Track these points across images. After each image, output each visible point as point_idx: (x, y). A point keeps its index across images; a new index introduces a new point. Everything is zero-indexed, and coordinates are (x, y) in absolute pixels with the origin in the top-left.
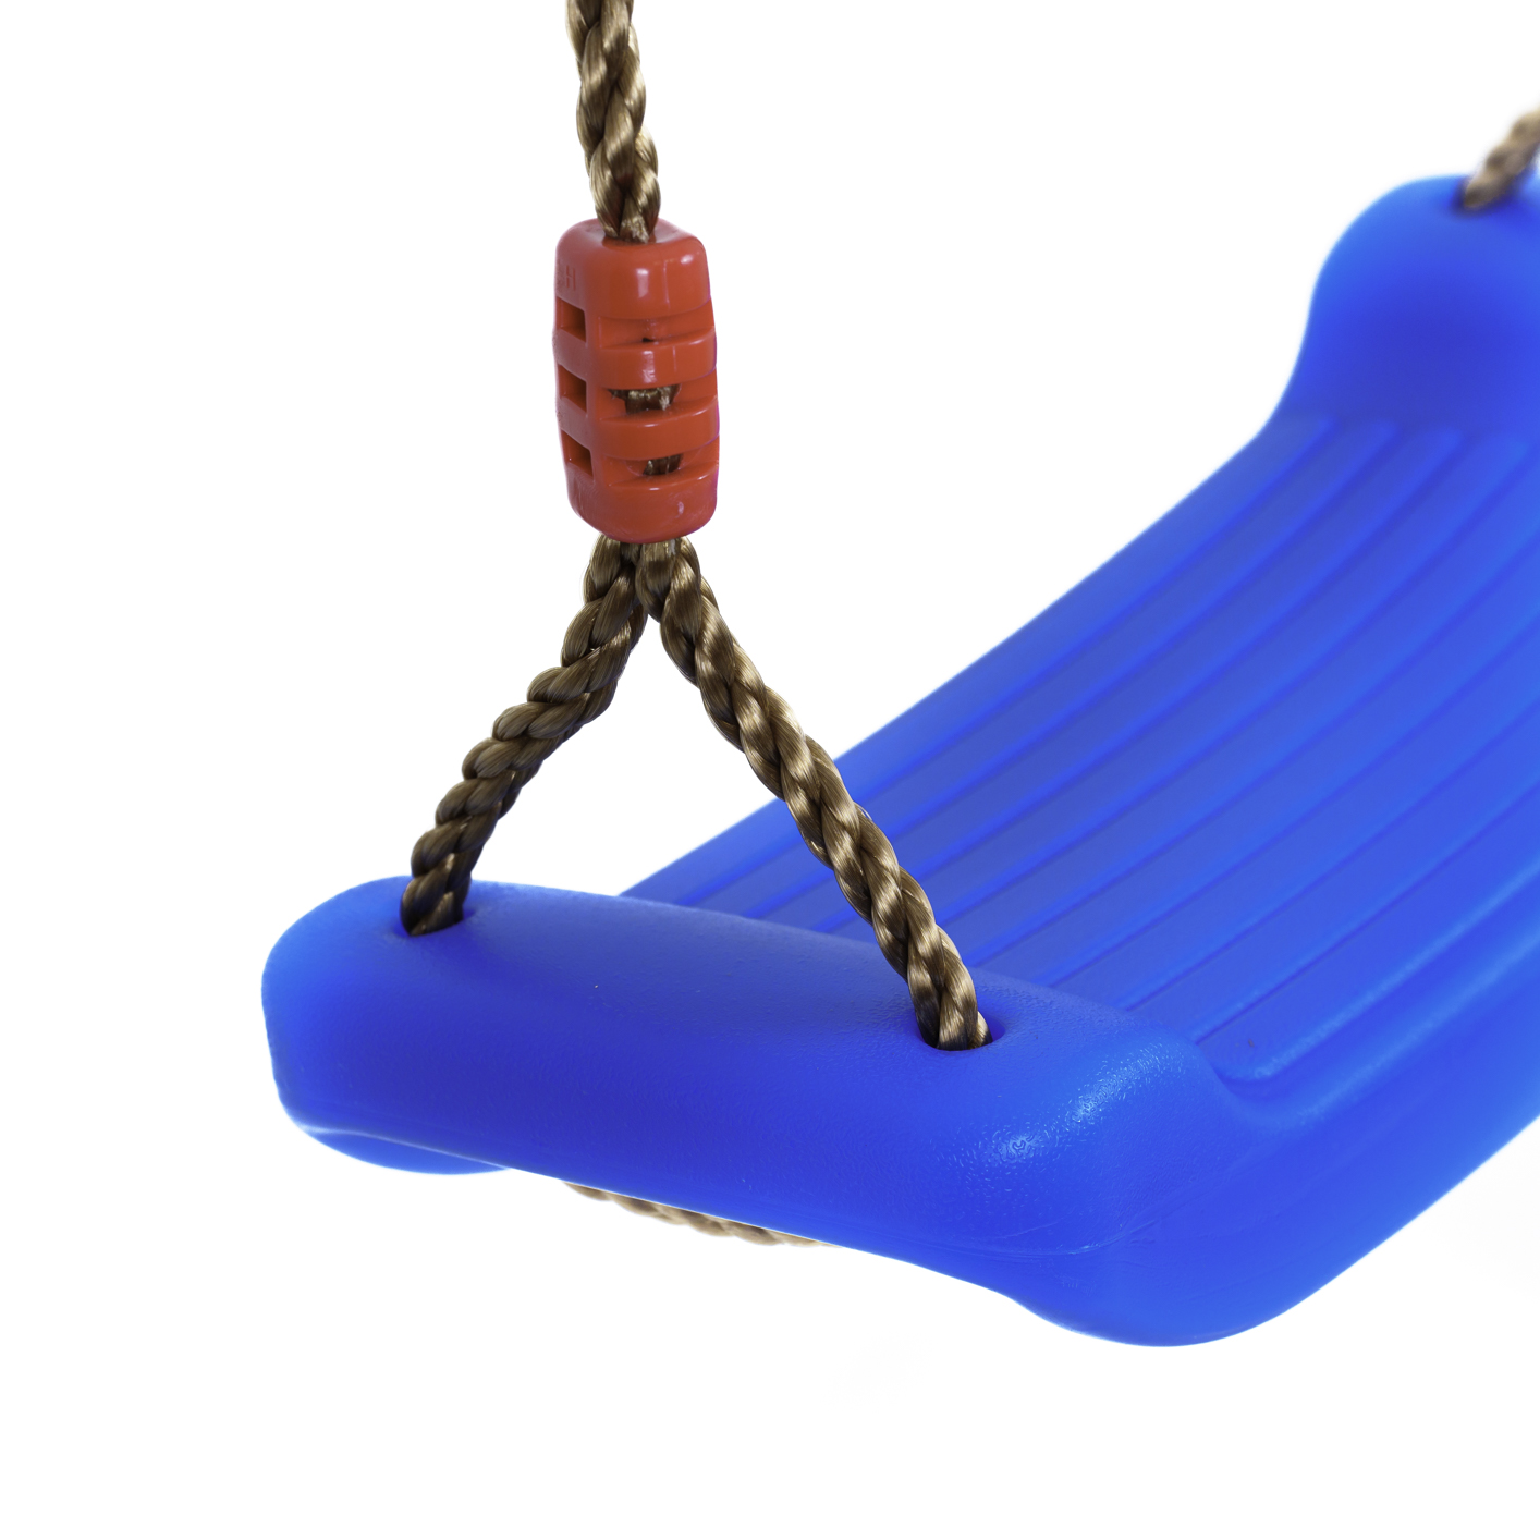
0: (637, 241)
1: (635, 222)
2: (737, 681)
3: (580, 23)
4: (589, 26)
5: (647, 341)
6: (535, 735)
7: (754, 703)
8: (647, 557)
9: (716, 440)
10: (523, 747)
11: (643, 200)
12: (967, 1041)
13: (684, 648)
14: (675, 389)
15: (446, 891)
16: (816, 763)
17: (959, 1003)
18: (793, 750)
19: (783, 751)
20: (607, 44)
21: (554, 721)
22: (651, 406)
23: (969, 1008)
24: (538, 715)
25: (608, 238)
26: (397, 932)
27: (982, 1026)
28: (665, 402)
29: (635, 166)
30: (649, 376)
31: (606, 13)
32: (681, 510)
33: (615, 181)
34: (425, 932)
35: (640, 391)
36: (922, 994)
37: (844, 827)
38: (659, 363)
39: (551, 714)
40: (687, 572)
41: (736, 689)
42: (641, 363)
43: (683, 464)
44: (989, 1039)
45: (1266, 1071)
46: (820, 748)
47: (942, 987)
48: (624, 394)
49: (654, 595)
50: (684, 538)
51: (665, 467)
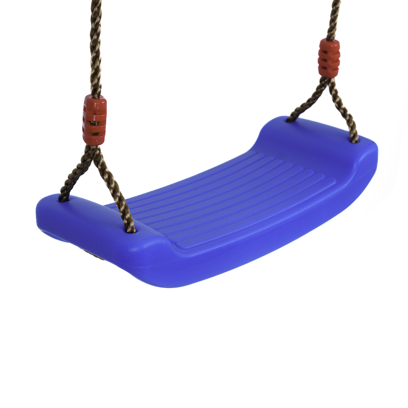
0: (96, 98)
1: (96, 96)
2: (105, 170)
3: (92, 63)
4: (93, 64)
5: (95, 114)
6: (77, 173)
7: (107, 175)
8: (92, 148)
9: (105, 131)
10: (75, 175)
11: (98, 92)
12: (132, 232)
13: (97, 163)
14: (99, 122)
15: (65, 196)
16: (115, 185)
17: (131, 227)
18: (112, 183)
19: (110, 182)
20: (95, 67)
21: (79, 171)
22: (94, 124)
23: (132, 228)
24: (77, 170)
25: (92, 98)
26: (58, 202)
27: (135, 231)
28: (96, 124)
29: (97, 87)
30: (94, 120)
31: (96, 62)
32: (97, 141)
33: (94, 89)
34: (61, 202)
35: (93, 122)
36: (125, 224)
37: (117, 196)
38: (96, 118)
39: (79, 170)
40: (98, 152)
41: (104, 171)
42: (93, 117)
43: (99, 134)
44: (136, 232)
45: (187, 248)
46: (117, 183)
47: (129, 223)
48: (90, 122)
49: (93, 154)
50: (98, 146)
51: (96, 134)
